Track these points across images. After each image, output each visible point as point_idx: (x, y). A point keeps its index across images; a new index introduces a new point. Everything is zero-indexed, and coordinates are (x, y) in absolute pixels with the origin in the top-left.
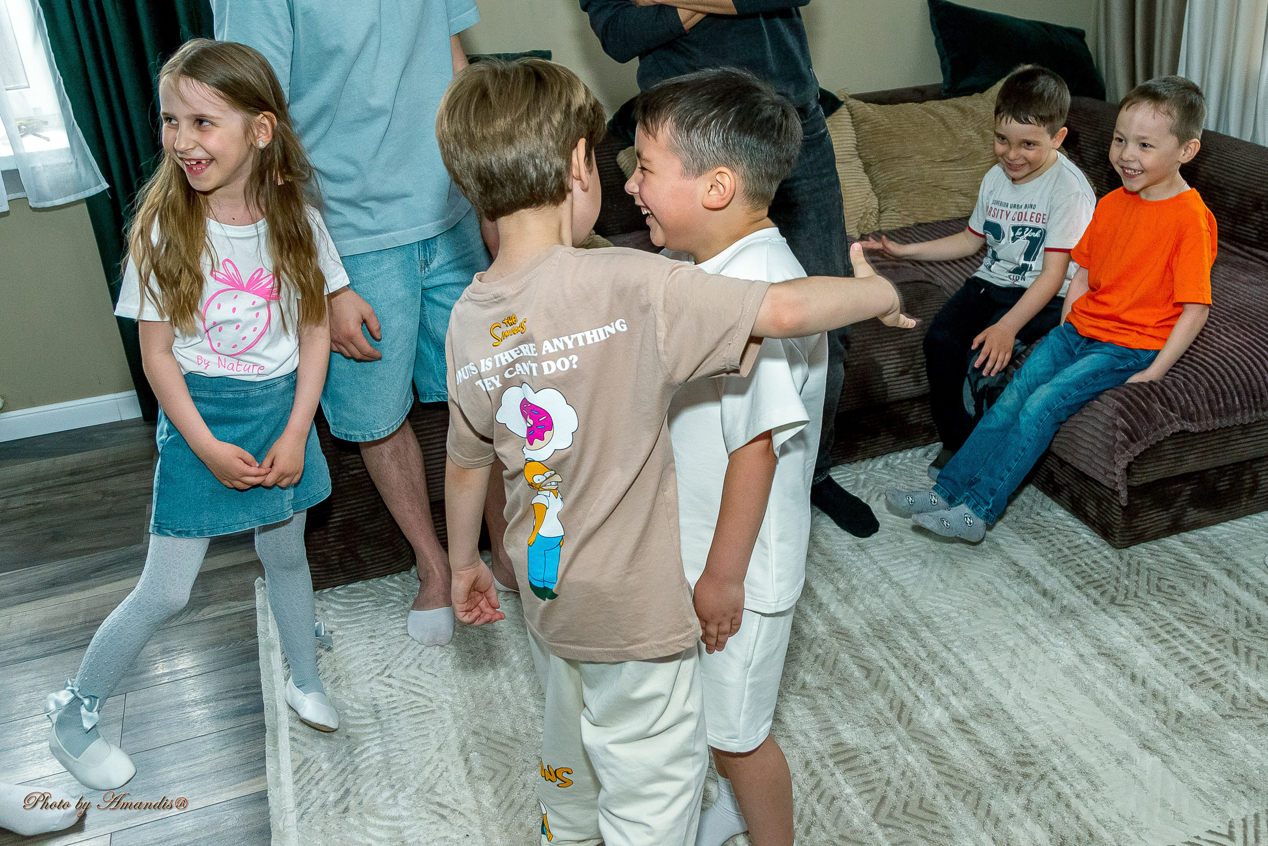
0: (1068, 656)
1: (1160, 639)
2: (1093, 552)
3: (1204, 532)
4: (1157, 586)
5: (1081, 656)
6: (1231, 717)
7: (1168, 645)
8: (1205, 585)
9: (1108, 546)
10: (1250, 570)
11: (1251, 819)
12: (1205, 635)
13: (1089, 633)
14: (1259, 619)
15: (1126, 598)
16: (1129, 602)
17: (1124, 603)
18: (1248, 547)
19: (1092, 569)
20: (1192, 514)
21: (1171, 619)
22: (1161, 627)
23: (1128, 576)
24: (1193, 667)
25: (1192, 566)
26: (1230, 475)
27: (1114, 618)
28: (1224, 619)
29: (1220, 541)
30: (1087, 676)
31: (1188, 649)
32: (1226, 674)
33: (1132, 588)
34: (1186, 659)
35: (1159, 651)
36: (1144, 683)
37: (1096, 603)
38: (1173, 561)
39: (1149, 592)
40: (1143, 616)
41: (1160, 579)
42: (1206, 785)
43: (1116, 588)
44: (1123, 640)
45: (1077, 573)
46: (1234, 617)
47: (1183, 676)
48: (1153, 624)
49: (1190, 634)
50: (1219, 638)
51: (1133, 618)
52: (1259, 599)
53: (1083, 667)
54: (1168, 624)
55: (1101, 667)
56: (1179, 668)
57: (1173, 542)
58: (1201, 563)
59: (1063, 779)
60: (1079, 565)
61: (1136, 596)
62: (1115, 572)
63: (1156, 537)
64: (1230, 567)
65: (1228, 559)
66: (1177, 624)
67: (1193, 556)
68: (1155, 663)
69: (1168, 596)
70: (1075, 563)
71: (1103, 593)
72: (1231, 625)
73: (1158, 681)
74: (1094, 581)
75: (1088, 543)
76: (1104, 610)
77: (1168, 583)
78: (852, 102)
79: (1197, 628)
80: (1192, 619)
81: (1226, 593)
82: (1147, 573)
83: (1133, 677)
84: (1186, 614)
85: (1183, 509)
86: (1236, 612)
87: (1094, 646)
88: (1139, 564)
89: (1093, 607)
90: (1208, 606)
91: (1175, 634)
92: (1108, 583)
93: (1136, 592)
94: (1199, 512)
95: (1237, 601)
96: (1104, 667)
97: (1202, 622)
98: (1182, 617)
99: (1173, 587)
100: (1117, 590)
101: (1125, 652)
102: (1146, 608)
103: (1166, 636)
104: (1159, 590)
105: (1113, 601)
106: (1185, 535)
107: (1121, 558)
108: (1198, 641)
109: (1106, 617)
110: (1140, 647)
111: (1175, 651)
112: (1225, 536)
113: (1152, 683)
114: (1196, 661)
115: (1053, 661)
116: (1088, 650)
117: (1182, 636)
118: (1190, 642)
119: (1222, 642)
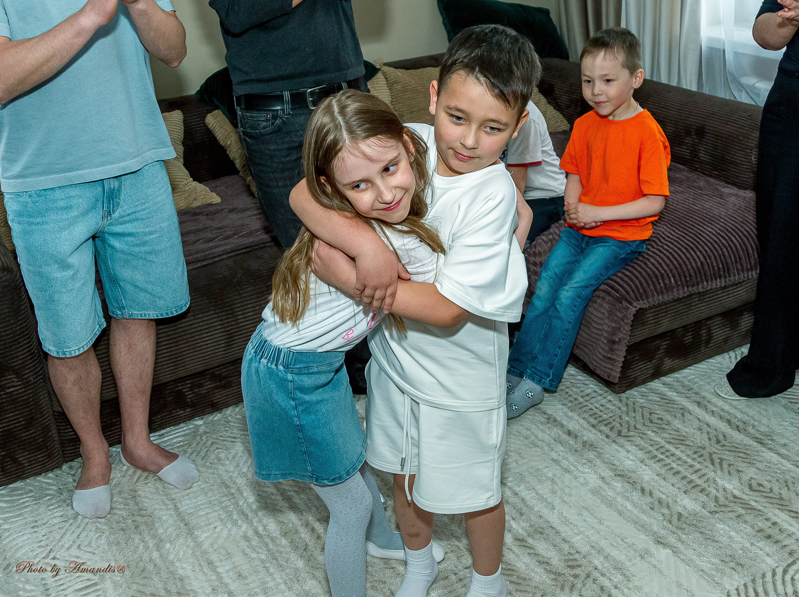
0: (593, 480)
1: (657, 459)
2: (600, 398)
3: (676, 375)
4: (650, 419)
5: (603, 478)
6: (716, 512)
7: (663, 463)
8: (683, 415)
9: (610, 392)
10: (713, 400)
11: (742, 588)
12: (689, 453)
13: (606, 460)
14: (724, 436)
15: (629, 430)
16: (631, 433)
17: (628, 434)
18: (709, 384)
19: (601, 411)
20: (668, 363)
21: (663, 443)
22: (657, 450)
23: (628, 414)
24: (684, 478)
25: (672, 402)
26: (692, 331)
27: (622, 447)
28: (700, 439)
29: (689, 381)
30: (609, 494)
31: (678, 465)
32: (708, 479)
33: (632, 423)
34: (678, 472)
35: (658, 469)
36: (651, 494)
37: (608, 437)
38: (659, 399)
39: (644, 425)
40: (642, 443)
41: (650, 414)
42: (706, 566)
43: (620, 424)
44: (631, 462)
45: (591, 415)
46: (707, 437)
47: (678, 485)
48: (651, 448)
49: (678, 453)
50: (699, 454)
51: (636, 446)
52: (723, 422)
53: (605, 487)
54: (662, 447)
55: (618, 485)
56: (674, 480)
57: (655, 384)
58: (679, 399)
59: (603, 575)
60: (591, 409)
61: (635, 428)
62: (618, 411)
63: (644, 382)
64: (698, 400)
65: (696, 393)
66: (668, 446)
67: (671, 394)
68: (657, 478)
69: (659, 426)
70: (589, 408)
71: (611, 429)
72: (706, 442)
73: (661, 492)
74: (604, 420)
75: (595, 391)
76: (614, 441)
77: (657, 416)
78: (386, 69)
79: (683, 448)
80: (677, 442)
81: (698, 419)
82: (641, 410)
83: (643, 490)
84: (673, 438)
85: (661, 359)
86: (708, 432)
87: (611, 470)
88: (634, 404)
89: (606, 440)
90: (687, 430)
91: (668, 454)
92: (614, 420)
93: (635, 426)
94: (673, 360)
95: (707, 425)
96: (620, 485)
97: (683, 442)
98: (671, 440)
99: (661, 419)
100: (622, 426)
101: (634, 472)
102: (644, 436)
103: (662, 457)
104: (651, 422)
105: (619, 433)
106: (663, 378)
107: (621, 401)
108: (685, 458)
109: (616, 447)
110: (644, 467)
111: (669, 467)
112: (692, 377)
113: (656, 494)
114: (685, 473)
115: (583, 485)
116: (607, 473)
117: (673, 455)
118: (679, 459)
119: (701, 456)
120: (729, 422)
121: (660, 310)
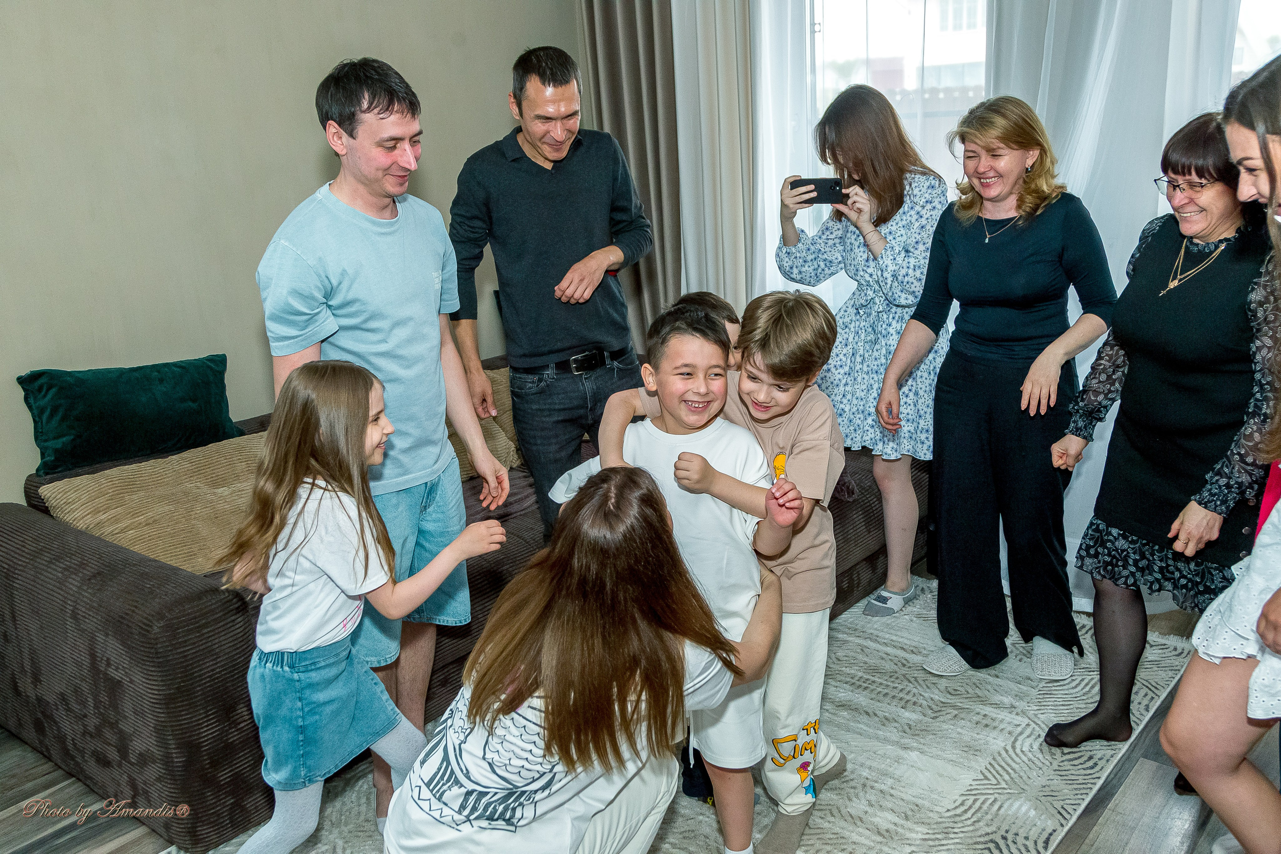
6: (936, 717)
7: (870, 689)
11: (989, 767)
12: (886, 678)
24: (894, 697)
28: (888, 666)
31: (883, 688)
32: (914, 694)
34: (886, 695)
35: (868, 695)
36: (875, 715)
42: (954, 757)
46: (892, 663)
47: (893, 704)
49: (876, 680)
50: (894, 677)
56: (887, 700)
59: (876, 782)
68: (872, 702)
72: (894, 668)
73: (882, 711)
79: (878, 675)
83: (867, 713)
86: (891, 660)
91: (869, 682)
103: (866, 685)
108: (885, 682)
111: (877, 692)
113: (880, 713)
114: (893, 694)
117: (874, 682)
118: (881, 684)
119: (897, 678)
120: (902, 648)
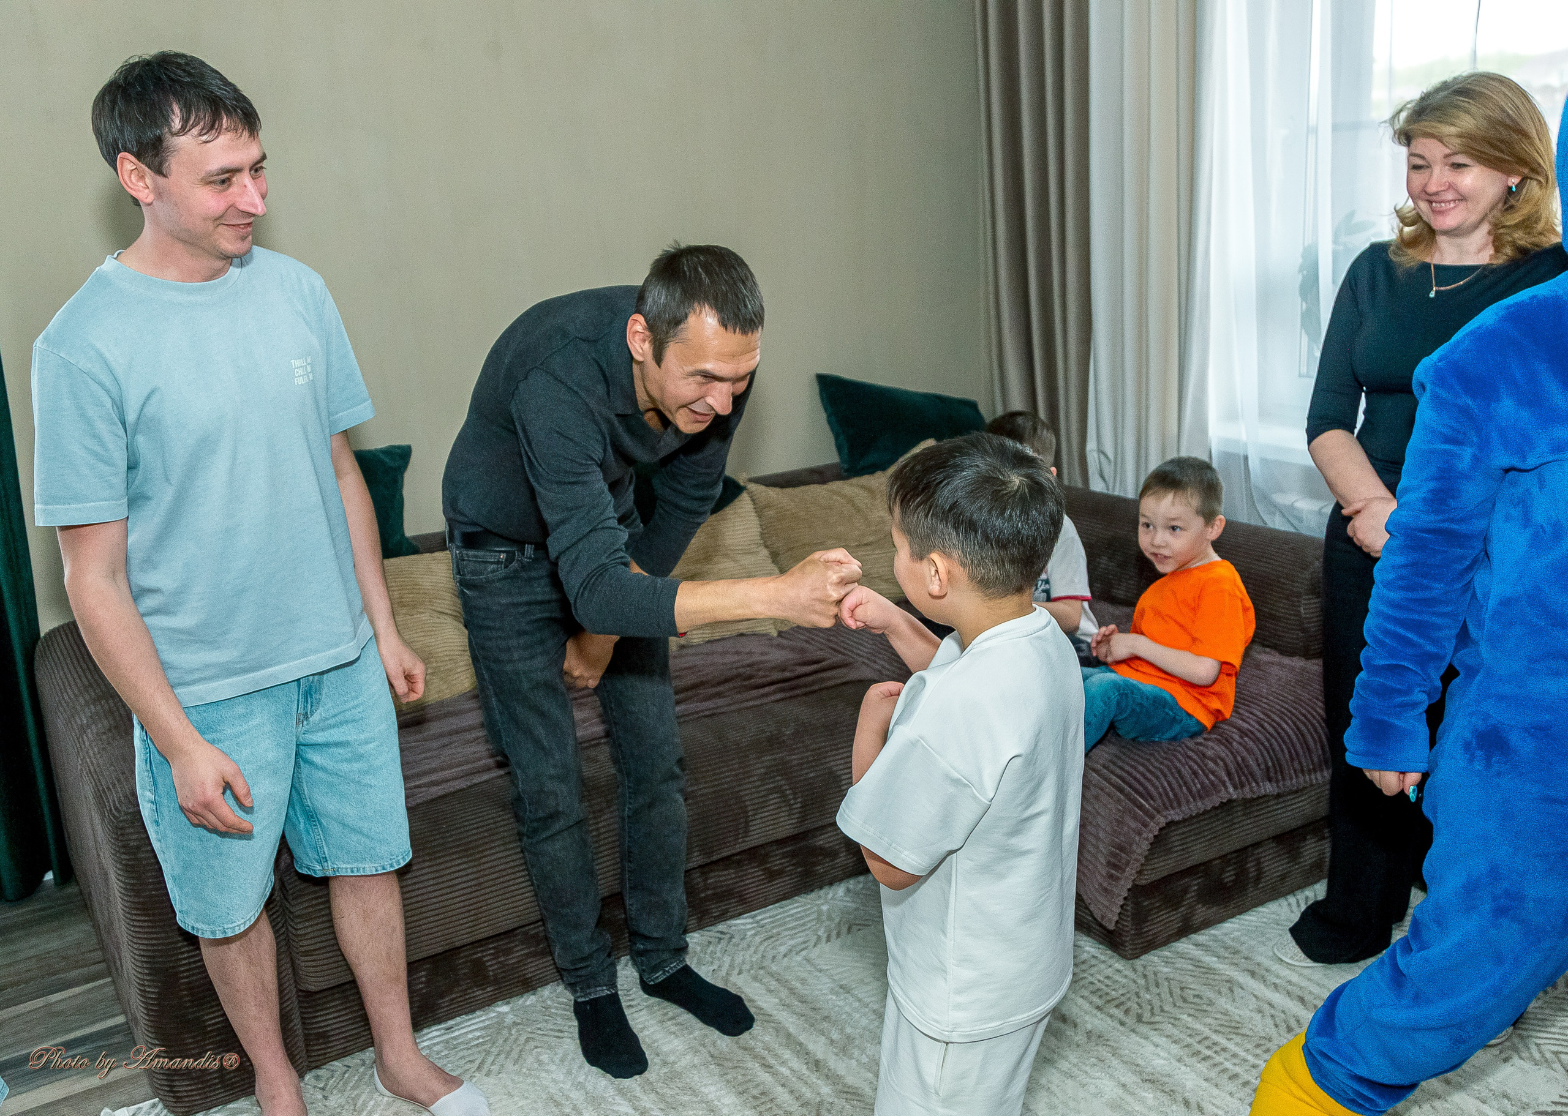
0: (1109, 1087)
1: (1202, 1056)
2: (1102, 966)
3: (1213, 932)
4: (1182, 997)
5: (1124, 1085)
7: (1212, 1062)
8: (1231, 990)
9: (1117, 957)
10: (1273, 969)
12: (1249, 1046)
13: (1125, 1059)
14: (1298, 1021)
15: (1153, 1014)
16: (1157, 1019)
17: (1152, 1020)
18: (1263, 943)
19: (1107, 986)
20: (1201, 912)
21: (1207, 1032)
22: (1199, 1042)
23: (1148, 989)
24: (1246, 1084)
25: (1210, 970)
26: (1235, 863)
27: (1146, 1038)
28: (1261, 1025)
29: (1233, 940)
30: (1137, 1109)
31: (1235, 1064)
33: (1157, 1003)
34: (1235, 1076)
35: (1205, 1070)
36: (1200, 1108)
37: (1122, 1024)
38: (1191, 967)
39: (1175, 1005)
40: (1176, 1032)
41: (1182, 989)
43: (1138, 1004)
44: (1163, 1062)
45: (1093, 992)
46: (1272, 1022)
47: (1239, 1095)
48: (1189, 1040)
49: (1231, 1046)
50: (1264, 1048)
51: (1168, 1036)
52: (1292, 1000)
53: (1129, 1099)
54: (1206, 1038)
55: (1149, 1095)
56: (1232, 1087)
57: (1183, 946)
58: (1221, 966)
60: (1092, 983)
61: (1162, 1011)
62: (1133, 987)
63: (1166, 943)
64: (1250, 967)
65: (1246, 958)
66: (1215, 1037)
67: (1210, 960)
68: (1205, 1084)
69: (1199, 1008)
70: (1087, 981)
71: (1127, 1012)
72: (1273, 1032)
73: (1213, 1104)
74: (1113, 999)
75: (1094, 957)
76: (1133, 1031)
77: (1192, 992)
78: (752, 487)
79: (1238, 1039)
80: (1230, 1030)
81: (1255, 996)
82: (1166, 983)
83: (1187, 1103)
84: (1222, 1025)
85: (1191, 907)
86: (1272, 1016)
87: (1135, 1072)
88: (1155, 974)
89: (1121, 1028)
90: (1241, 1013)
91: (1216, 1048)
92: (1129, 999)
93: (1161, 1007)
94: (1208, 908)
95: (1270, 1004)
96: (1151, 1096)
97: (1239, 1031)
98: (1218, 1028)
99: (1198, 996)
100: (1141, 1007)
101: (1169, 1076)
102: (1176, 1022)
103: (1208, 1052)
104: (1185, 1001)
105: (1139, 1019)
106: (1194, 937)
107: (1135, 970)
108: (1243, 1054)
109: (1137, 1038)
110: (1183, 1068)
111: (1221, 1067)
112: (1237, 934)
113: (1208, 1107)
114: (1246, 1077)
115: (1095, 1095)
116: (1130, 1078)
117: (1224, 1050)
118: (1235, 1055)
119: (1267, 1051)
120: (1302, 1000)
121: (1190, 831)
